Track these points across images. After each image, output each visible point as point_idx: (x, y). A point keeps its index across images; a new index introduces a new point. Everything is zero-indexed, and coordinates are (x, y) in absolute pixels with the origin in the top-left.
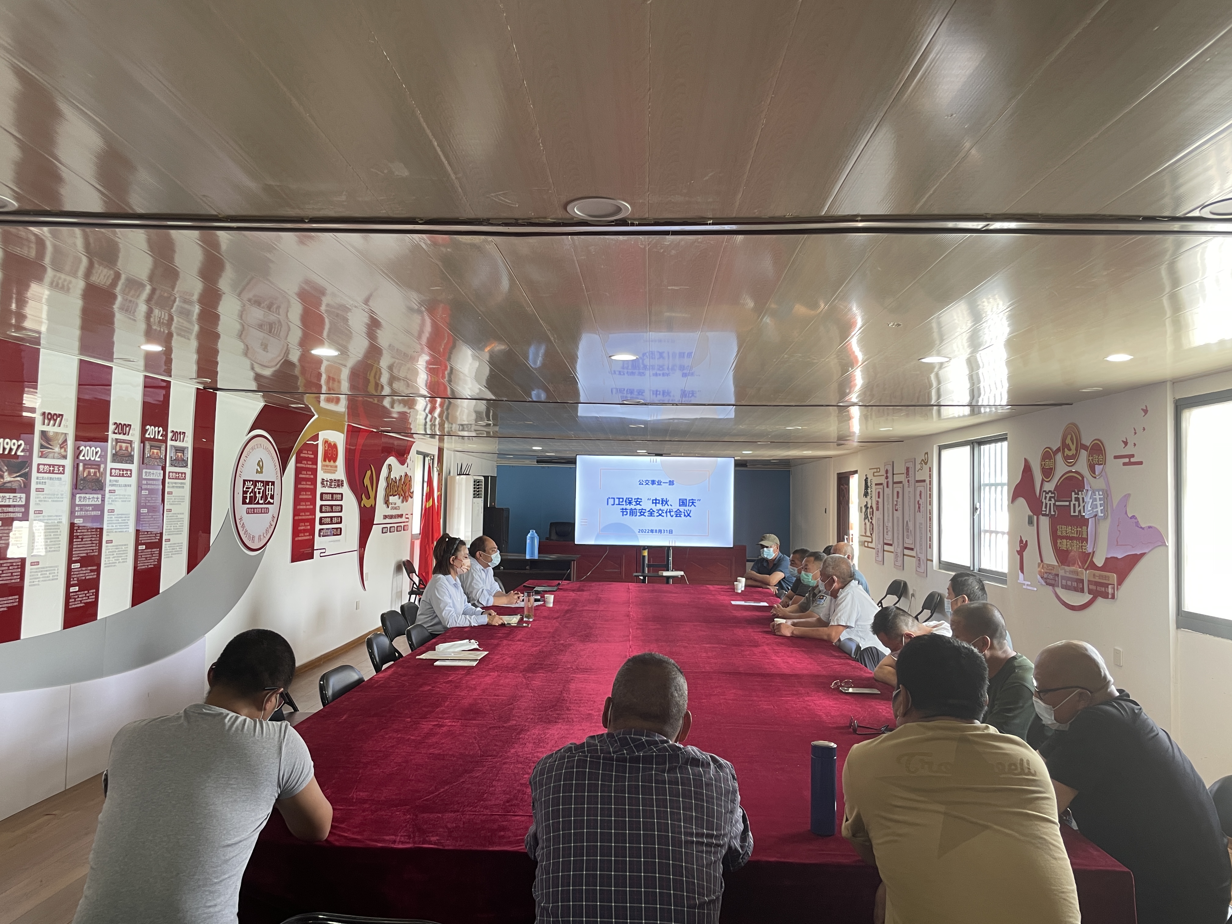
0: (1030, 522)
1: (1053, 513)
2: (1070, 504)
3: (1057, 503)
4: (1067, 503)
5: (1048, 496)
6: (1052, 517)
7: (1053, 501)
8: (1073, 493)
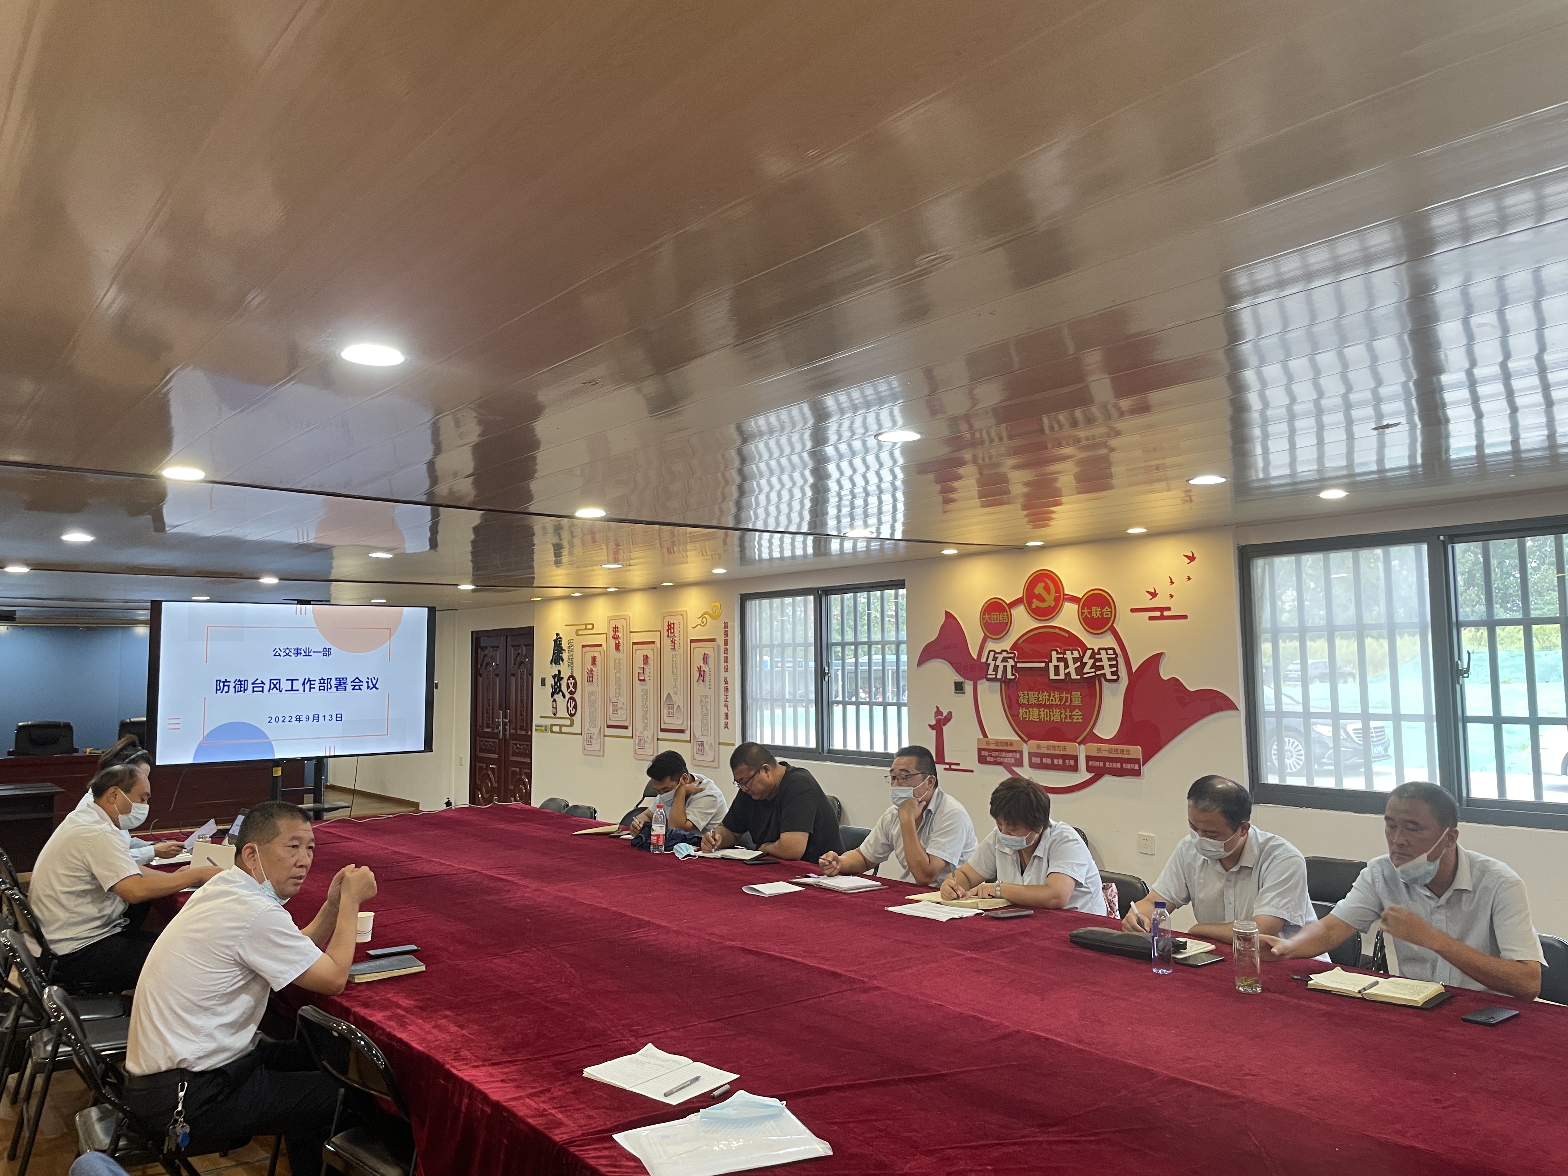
0: (959, 687)
1: (1010, 676)
2: (1047, 666)
3: (1019, 665)
4: (1043, 665)
5: (1000, 657)
6: (1005, 681)
7: (1011, 662)
8: (1054, 653)
